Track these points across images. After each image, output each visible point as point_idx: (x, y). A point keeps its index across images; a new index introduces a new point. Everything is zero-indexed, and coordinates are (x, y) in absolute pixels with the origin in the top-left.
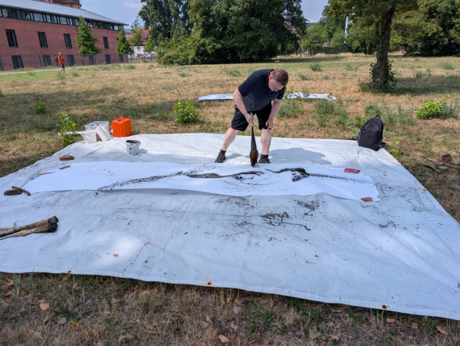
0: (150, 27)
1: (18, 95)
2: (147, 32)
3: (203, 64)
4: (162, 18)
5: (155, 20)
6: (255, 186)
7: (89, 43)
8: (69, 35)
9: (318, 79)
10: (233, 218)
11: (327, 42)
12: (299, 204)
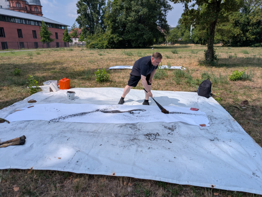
0: (82, 28)
2: (80, 30)
3: (112, 48)
4: (89, 23)
5: (85, 24)
6: (141, 117)
7: (47, 36)
8: (35, 31)
9: (176, 58)
10: (128, 136)
11: (180, 38)
12: (165, 128)
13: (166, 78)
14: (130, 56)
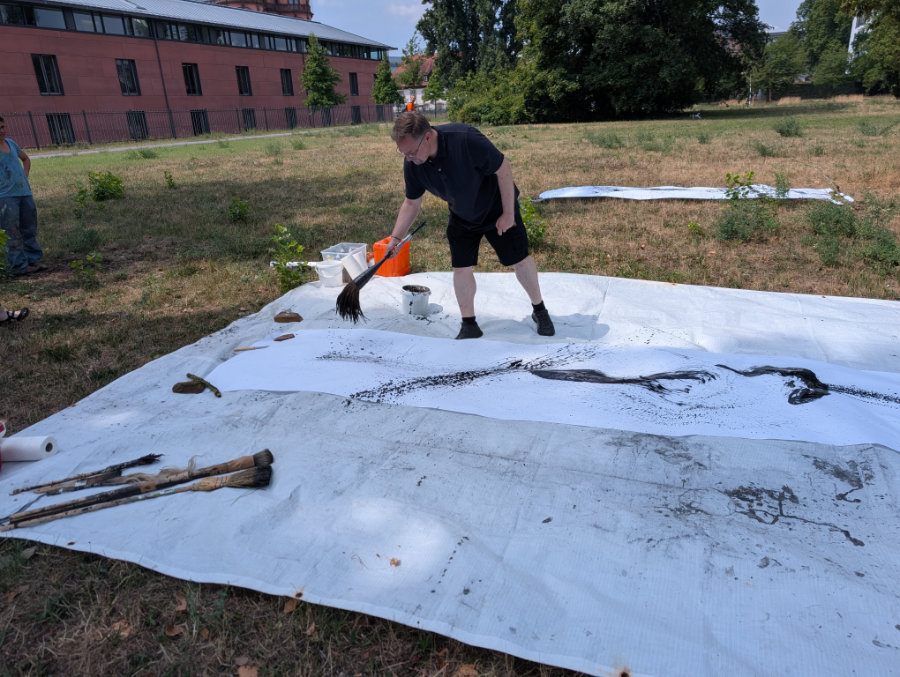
0: (436, 52)
1: (199, 186)
2: (430, 61)
3: (539, 122)
4: (460, 33)
5: (447, 36)
7: (323, 85)
8: (289, 70)
9: (797, 153)
10: (656, 491)
11: (804, 72)
12: (818, 467)
13: (772, 239)
14: (610, 147)
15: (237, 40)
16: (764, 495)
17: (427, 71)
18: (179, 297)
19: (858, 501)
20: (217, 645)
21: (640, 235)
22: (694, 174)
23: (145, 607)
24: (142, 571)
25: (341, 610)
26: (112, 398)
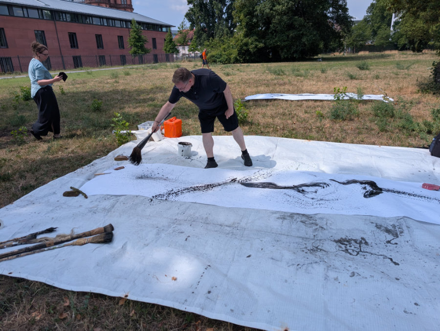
0: (195, 28)
1: (77, 93)
2: (192, 32)
3: (245, 63)
4: (206, 19)
5: (200, 21)
7: (139, 44)
8: (122, 36)
9: (367, 78)
10: (301, 241)
11: (370, 39)
12: (378, 228)
13: (356, 119)
14: (279, 75)
15: (96, 21)
16: (352, 242)
17: (190, 37)
18: (67, 149)
19: (396, 244)
20: (85, 322)
21: (293, 117)
22: (319, 88)
23: (48, 305)
24: (47, 286)
25: (147, 303)
26: (32, 199)
